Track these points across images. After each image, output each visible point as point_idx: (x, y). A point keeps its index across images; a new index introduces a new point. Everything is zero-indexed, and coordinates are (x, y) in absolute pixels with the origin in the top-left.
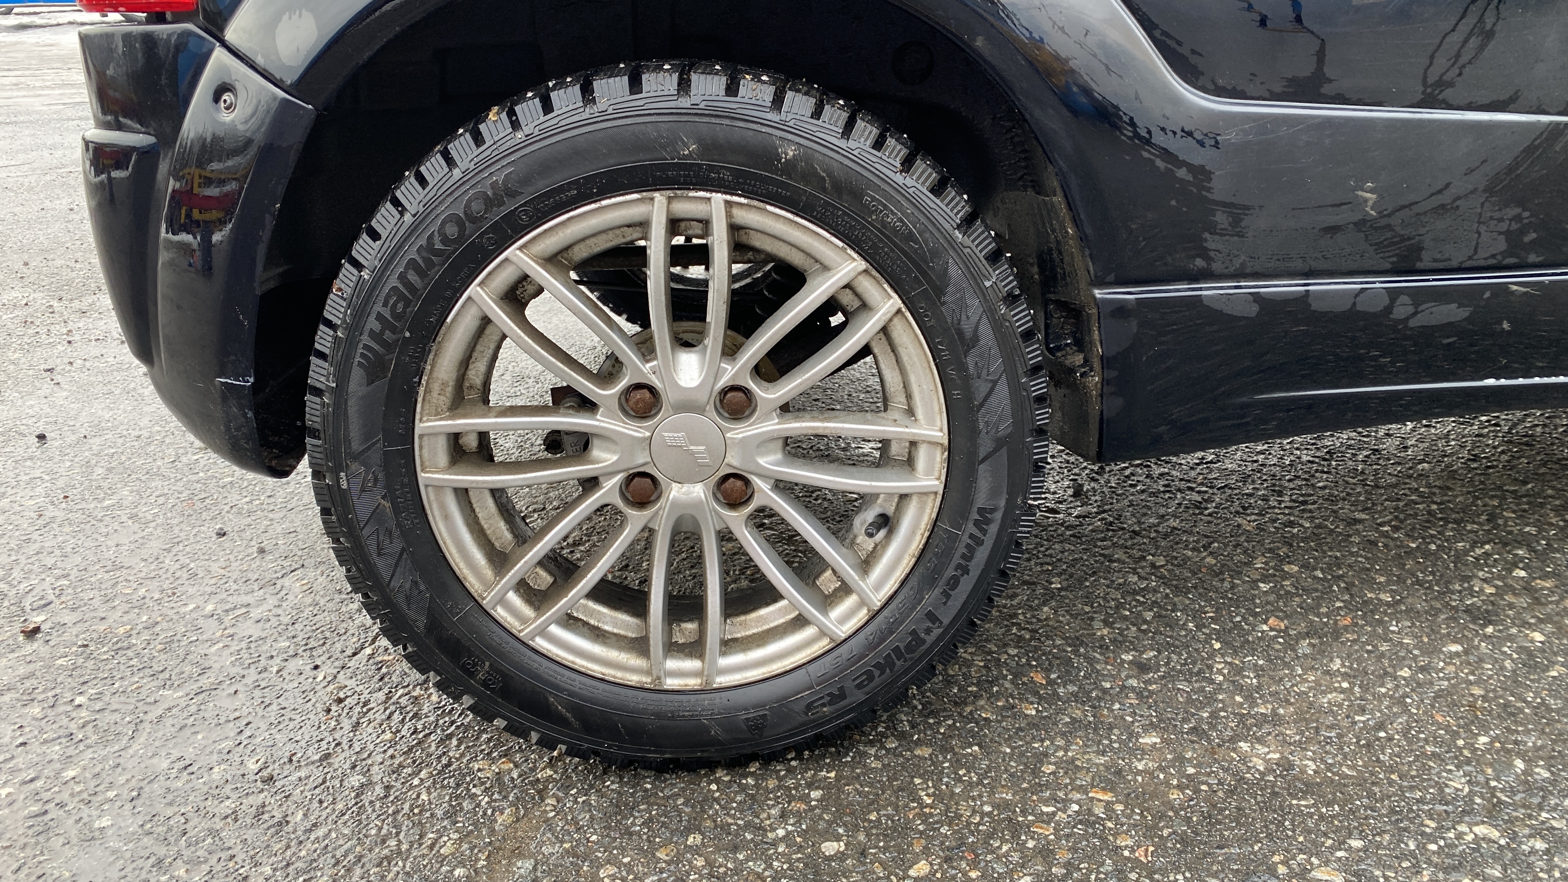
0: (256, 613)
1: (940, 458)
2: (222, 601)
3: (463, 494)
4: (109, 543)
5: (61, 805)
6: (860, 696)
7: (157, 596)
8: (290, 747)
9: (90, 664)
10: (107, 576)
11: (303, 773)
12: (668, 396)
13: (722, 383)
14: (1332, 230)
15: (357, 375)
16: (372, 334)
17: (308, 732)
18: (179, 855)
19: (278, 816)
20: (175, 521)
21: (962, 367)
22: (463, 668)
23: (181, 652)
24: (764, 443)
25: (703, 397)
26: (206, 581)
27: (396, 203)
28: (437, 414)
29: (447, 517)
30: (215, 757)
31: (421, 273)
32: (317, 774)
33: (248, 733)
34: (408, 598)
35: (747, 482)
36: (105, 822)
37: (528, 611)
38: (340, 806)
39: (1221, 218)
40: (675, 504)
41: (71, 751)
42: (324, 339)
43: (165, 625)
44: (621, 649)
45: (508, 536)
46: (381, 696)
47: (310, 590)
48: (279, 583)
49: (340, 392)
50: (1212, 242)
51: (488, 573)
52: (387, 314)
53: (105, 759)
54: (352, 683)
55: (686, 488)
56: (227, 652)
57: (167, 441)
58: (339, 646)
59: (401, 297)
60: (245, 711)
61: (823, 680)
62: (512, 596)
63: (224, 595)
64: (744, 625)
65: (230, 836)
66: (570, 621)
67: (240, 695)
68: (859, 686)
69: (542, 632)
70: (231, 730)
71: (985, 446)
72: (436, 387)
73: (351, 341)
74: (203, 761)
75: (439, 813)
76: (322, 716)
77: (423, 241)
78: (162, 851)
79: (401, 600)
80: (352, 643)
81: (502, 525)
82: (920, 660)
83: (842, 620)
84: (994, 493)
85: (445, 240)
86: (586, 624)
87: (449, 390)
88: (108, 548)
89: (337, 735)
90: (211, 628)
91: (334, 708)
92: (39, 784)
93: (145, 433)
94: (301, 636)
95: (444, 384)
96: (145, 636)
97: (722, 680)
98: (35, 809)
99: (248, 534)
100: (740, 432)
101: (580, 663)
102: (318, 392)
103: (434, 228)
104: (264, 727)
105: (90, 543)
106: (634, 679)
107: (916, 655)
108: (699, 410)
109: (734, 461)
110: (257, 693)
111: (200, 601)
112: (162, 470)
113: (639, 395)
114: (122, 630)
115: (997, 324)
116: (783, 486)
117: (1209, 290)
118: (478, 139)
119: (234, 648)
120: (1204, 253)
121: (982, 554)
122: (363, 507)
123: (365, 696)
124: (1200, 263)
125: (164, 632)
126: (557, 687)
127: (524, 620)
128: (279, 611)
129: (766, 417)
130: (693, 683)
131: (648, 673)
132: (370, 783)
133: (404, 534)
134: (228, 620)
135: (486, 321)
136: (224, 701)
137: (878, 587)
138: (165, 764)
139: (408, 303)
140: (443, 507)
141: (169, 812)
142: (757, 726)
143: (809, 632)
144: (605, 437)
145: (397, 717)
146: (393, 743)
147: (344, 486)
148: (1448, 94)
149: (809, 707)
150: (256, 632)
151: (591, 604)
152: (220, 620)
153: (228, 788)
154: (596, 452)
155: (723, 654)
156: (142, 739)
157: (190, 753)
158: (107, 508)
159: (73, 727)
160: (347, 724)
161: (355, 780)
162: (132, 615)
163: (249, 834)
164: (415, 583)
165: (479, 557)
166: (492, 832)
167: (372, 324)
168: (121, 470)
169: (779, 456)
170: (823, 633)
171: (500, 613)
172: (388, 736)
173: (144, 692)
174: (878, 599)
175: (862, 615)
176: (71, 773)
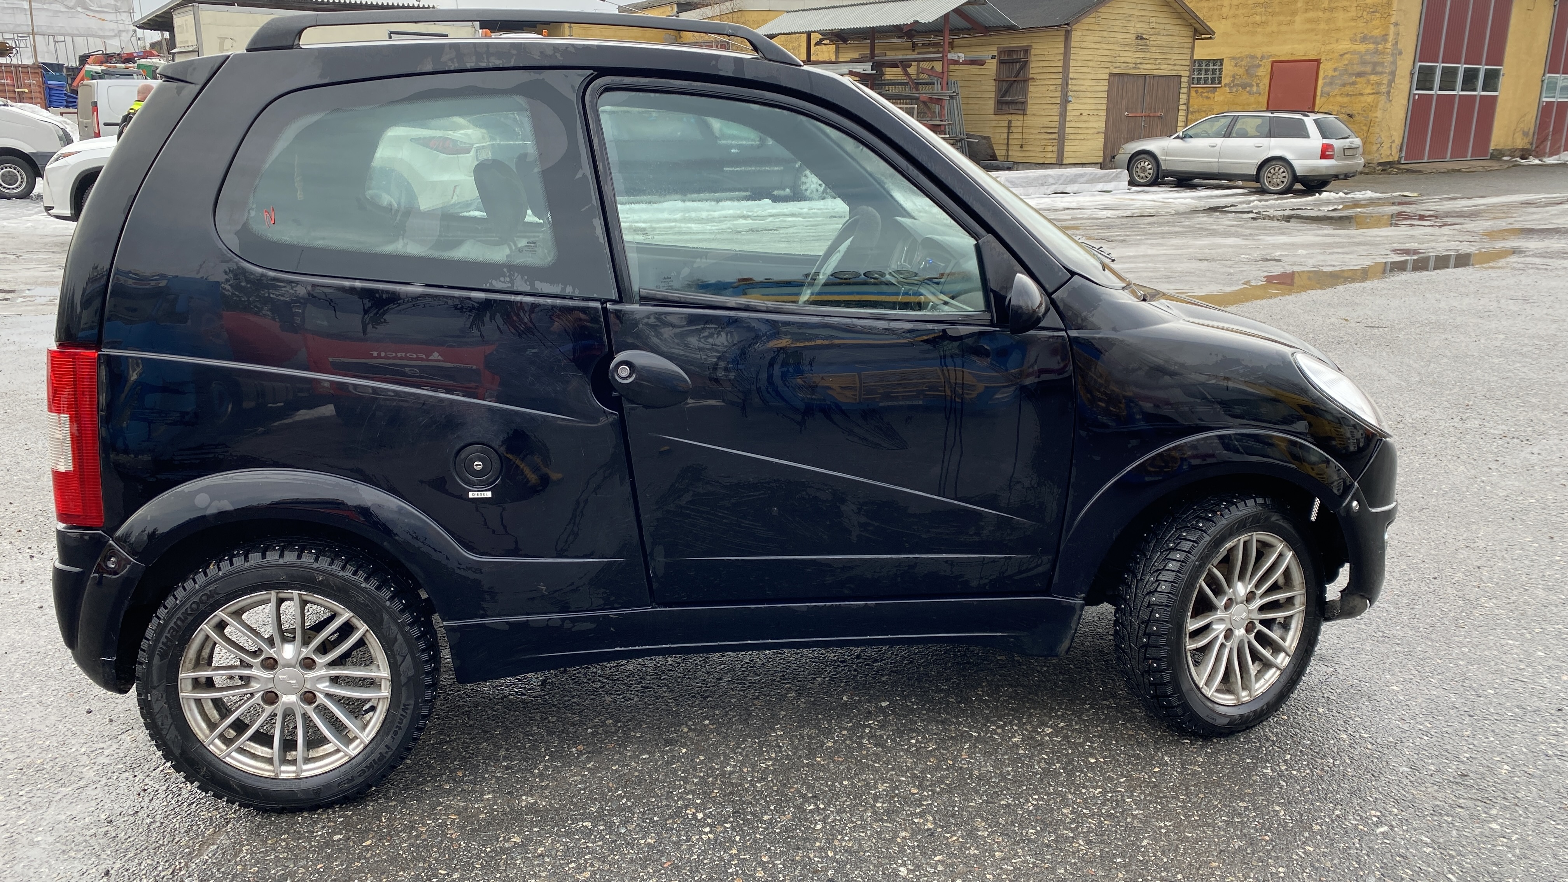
0: (106, 752)
1: (389, 684)
2: (90, 747)
3: (198, 701)
4: (28, 718)
5: (18, 833)
6: (361, 779)
7: (56, 745)
8: (121, 809)
9: (25, 777)
10: (28, 735)
11: (126, 819)
12: (280, 662)
13: (302, 656)
14: (533, 599)
15: (156, 660)
16: (163, 643)
17: (129, 803)
18: (72, 849)
19: (114, 834)
20: (63, 705)
21: (392, 651)
22: (195, 770)
23: (70, 771)
24: (320, 679)
25: (294, 662)
26: (81, 736)
27: (174, 596)
28: (188, 670)
29: (190, 710)
30: (86, 814)
31: (183, 621)
32: (132, 819)
33: (101, 804)
34: (173, 742)
35: (315, 695)
36: (39, 839)
37: (223, 747)
38: (141, 830)
39: (487, 597)
40: (284, 703)
41: (20, 813)
42: (144, 644)
43: (60, 759)
44: (263, 762)
45: (218, 716)
46: (165, 788)
47: (135, 740)
48: (119, 737)
49: (149, 665)
50: (484, 605)
51: (207, 732)
52: (169, 635)
53: (36, 816)
54: (151, 783)
55: (289, 697)
56: (92, 771)
57: (57, 655)
58: (147, 767)
59: (175, 630)
60: (100, 796)
61: (345, 773)
62: (217, 741)
63: (90, 744)
64: (317, 752)
65: (93, 841)
66: (242, 751)
67: (98, 789)
68: (360, 776)
69: (229, 755)
70: (94, 803)
71: (403, 680)
72: (188, 661)
73: (155, 646)
74: (81, 815)
75: (182, 831)
76: (136, 797)
77: (183, 610)
78: (64, 848)
79: (169, 743)
80: (154, 765)
81: (215, 712)
82: (384, 764)
83: (354, 749)
84: (408, 698)
85: (192, 610)
86: (249, 752)
87: (193, 662)
88: (28, 720)
89: (142, 804)
90: (84, 760)
91: (142, 793)
92: (8, 826)
93: (42, 650)
94: (129, 762)
95: (191, 660)
96: (51, 764)
97: (305, 774)
98: (8, 835)
99: (103, 712)
100: (310, 675)
101: (245, 768)
102: (141, 664)
103: (188, 606)
104: (109, 801)
105: (16, 718)
106: (267, 774)
107: (383, 762)
108: (294, 667)
109: (308, 686)
110: (106, 788)
111: (77, 747)
112: (55, 674)
113: (269, 661)
114: (39, 762)
115: (406, 636)
116: (328, 695)
117: (487, 621)
118: (206, 574)
119: (96, 768)
120: (483, 609)
121: (406, 721)
122: (156, 708)
123: (157, 787)
124: (481, 612)
125: (60, 762)
126: (233, 777)
127: (221, 751)
128: (118, 751)
129: (321, 669)
130: (293, 775)
131: (273, 771)
132: (155, 822)
133: (172, 717)
134: (92, 756)
135: (207, 637)
136: (90, 791)
137: (368, 736)
138: (64, 817)
139: (177, 632)
140: (189, 706)
141: (67, 834)
142: (317, 792)
143: (341, 754)
144: (256, 678)
145: (171, 796)
146: (167, 806)
147: (149, 699)
148: (566, 553)
149: (339, 785)
150: (107, 761)
151: (252, 744)
152: (89, 756)
153: (92, 826)
154: (253, 684)
155: (305, 763)
156: (52, 807)
157: (75, 813)
158: (25, 697)
159: (20, 804)
160: (147, 799)
161: (148, 821)
162: (43, 755)
163: (101, 841)
164: (176, 737)
165: (204, 725)
166: (203, 837)
167: (163, 639)
168: (30, 675)
169: (327, 684)
170: (346, 755)
171: (212, 748)
172: (165, 803)
173: (52, 789)
174: (367, 741)
175: (362, 746)
176: (21, 822)
